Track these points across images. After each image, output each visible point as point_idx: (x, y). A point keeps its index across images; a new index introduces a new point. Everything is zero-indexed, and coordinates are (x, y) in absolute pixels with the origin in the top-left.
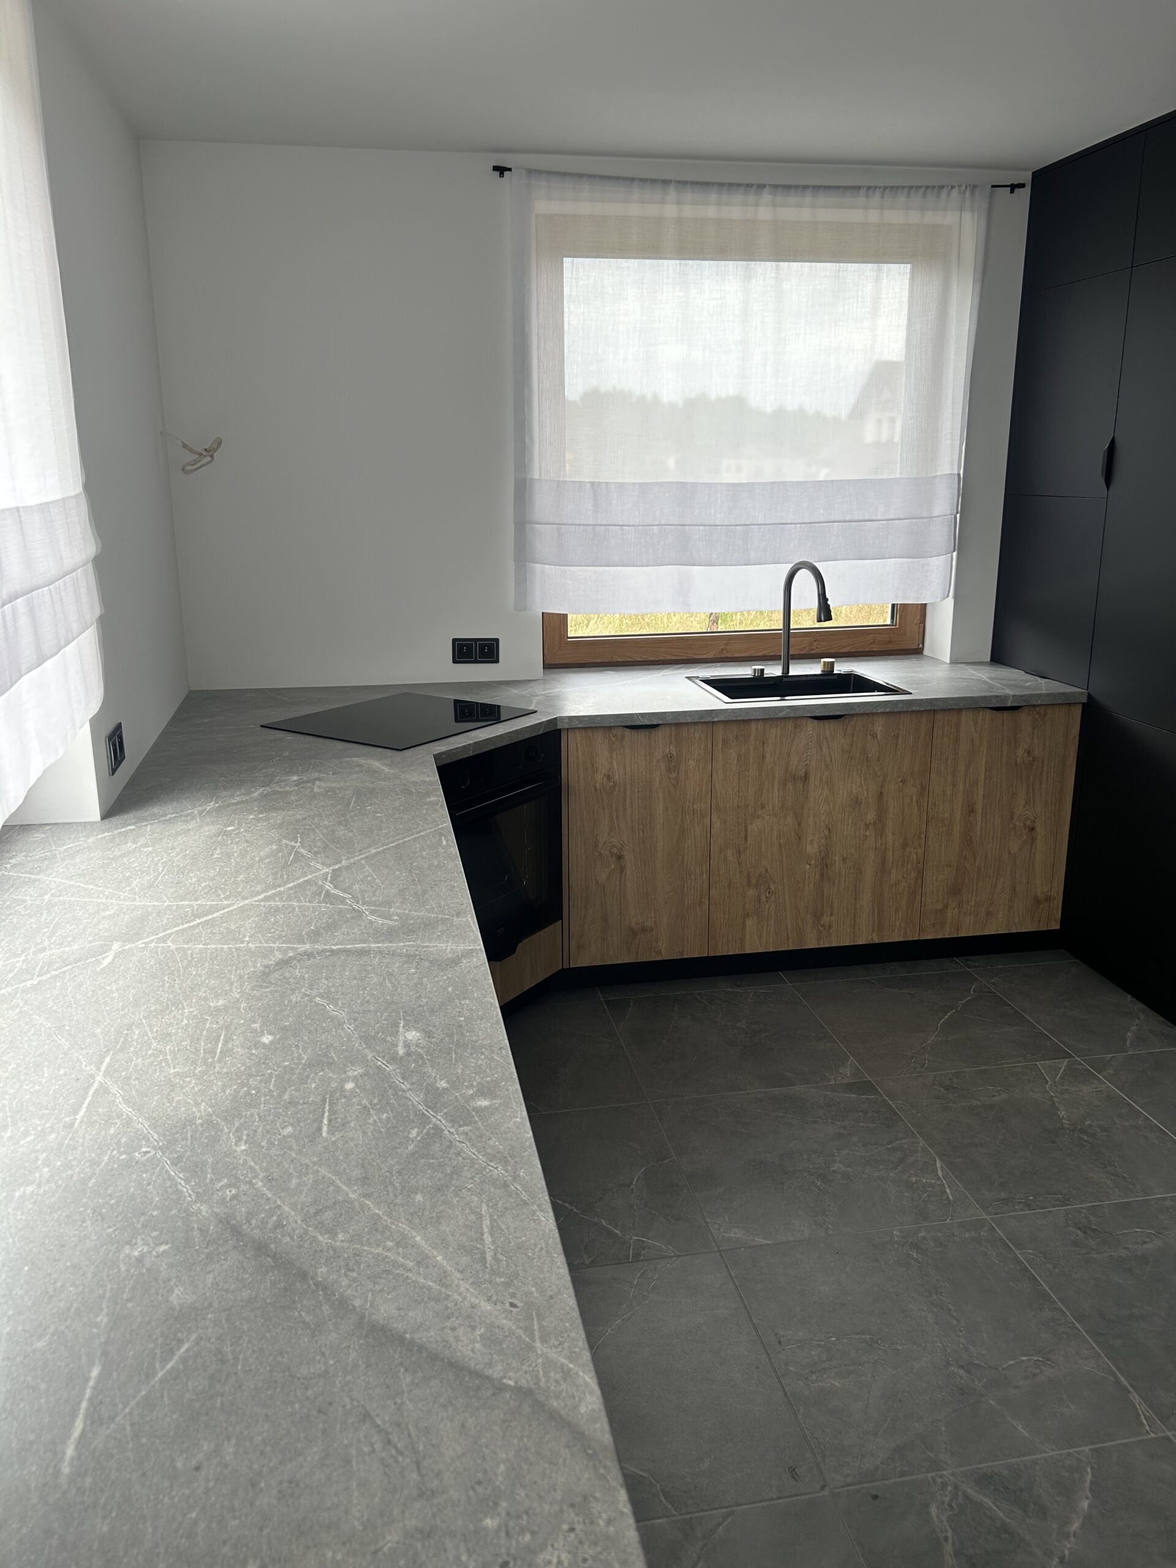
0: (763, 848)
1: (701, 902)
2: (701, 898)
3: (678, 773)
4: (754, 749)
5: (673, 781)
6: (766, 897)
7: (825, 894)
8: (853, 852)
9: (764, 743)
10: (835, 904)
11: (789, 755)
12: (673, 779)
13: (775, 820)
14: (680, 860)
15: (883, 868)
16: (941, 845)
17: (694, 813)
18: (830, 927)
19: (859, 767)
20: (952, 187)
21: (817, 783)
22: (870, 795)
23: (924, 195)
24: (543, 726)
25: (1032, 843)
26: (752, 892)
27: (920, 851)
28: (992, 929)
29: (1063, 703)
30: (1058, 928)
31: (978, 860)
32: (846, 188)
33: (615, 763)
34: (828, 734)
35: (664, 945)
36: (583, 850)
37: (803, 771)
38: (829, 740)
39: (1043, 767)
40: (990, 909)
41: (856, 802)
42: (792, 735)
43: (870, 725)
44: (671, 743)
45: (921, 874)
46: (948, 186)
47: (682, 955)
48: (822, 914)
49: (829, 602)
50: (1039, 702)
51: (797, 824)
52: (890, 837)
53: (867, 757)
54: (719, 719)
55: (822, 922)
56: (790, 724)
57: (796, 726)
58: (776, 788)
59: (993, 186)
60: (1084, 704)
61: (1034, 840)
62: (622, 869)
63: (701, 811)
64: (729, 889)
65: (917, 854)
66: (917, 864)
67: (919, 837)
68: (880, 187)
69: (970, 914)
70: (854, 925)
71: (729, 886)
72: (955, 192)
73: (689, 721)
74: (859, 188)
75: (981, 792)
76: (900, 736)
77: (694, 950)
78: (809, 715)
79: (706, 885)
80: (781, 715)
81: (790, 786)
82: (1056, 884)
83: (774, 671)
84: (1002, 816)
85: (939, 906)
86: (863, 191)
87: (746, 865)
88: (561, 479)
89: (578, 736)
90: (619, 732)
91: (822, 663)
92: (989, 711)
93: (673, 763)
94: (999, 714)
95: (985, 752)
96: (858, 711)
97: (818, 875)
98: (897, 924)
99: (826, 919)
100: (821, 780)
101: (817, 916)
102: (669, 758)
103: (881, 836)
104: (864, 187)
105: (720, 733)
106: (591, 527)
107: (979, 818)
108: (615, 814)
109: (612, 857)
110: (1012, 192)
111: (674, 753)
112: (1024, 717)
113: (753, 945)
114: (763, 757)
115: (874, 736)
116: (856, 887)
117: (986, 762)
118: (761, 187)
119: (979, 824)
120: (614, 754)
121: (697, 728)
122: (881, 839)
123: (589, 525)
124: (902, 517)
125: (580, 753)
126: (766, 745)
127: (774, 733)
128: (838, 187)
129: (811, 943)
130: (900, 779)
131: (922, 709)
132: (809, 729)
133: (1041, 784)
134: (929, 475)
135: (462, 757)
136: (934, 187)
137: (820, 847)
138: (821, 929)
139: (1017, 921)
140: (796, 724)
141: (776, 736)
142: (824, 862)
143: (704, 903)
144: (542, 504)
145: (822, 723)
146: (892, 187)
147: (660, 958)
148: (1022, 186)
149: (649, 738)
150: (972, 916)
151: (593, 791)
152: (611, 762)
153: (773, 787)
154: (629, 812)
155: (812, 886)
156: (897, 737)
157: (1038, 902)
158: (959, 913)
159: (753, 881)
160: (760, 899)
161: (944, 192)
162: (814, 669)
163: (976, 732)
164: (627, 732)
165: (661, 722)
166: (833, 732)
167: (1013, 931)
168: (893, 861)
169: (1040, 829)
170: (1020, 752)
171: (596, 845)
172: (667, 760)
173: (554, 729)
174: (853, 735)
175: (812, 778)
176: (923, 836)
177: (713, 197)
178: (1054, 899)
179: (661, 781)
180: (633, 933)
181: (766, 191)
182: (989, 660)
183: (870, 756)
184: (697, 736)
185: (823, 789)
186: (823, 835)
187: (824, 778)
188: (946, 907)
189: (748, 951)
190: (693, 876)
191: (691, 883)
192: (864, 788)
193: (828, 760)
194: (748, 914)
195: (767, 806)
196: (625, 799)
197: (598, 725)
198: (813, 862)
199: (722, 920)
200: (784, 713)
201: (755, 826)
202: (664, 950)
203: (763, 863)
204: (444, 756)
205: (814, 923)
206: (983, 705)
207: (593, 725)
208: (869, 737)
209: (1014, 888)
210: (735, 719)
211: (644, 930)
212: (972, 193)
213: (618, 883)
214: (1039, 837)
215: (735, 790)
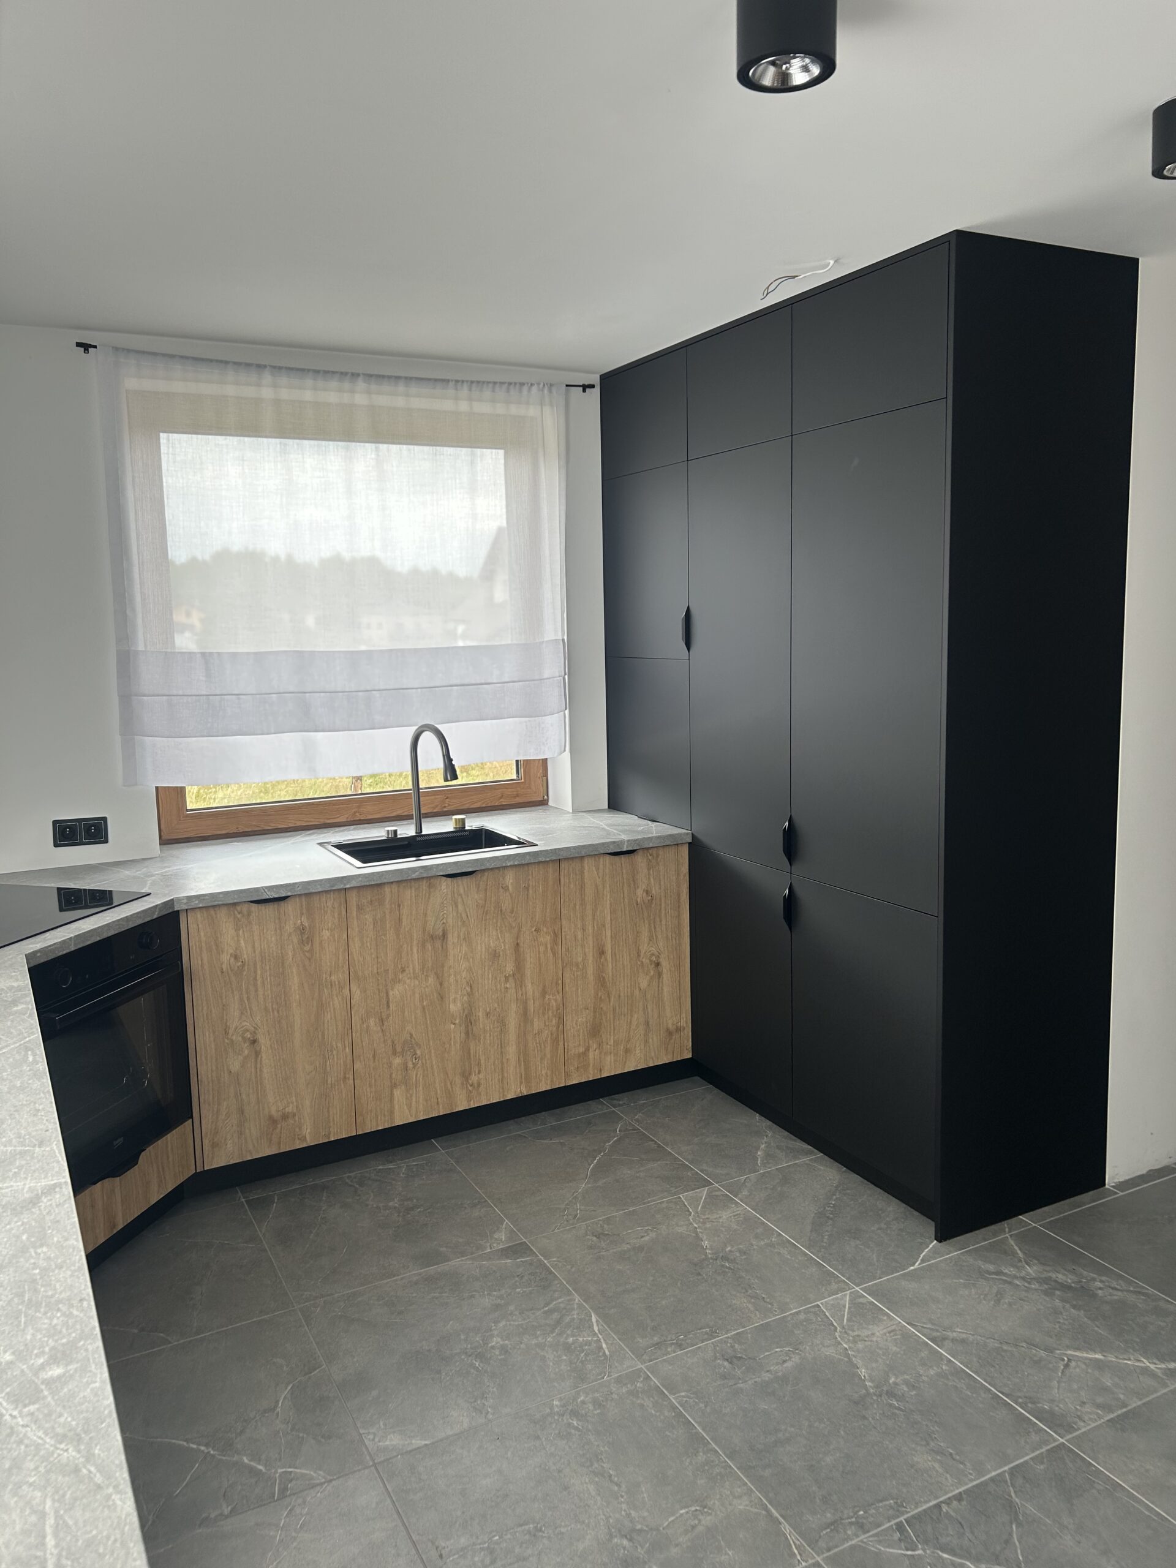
0: (406, 1013)
1: (345, 1078)
2: (345, 1073)
3: (312, 945)
4: (390, 913)
5: (307, 954)
6: (413, 1064)
7: (472, 1052)
8: (496, 1005)
9: (399, 906)
10: (482, 1062)
11: (425, 915)
12: (308, 952)
13: (417, 982)
14: (320, 1036)
15: (525, 1017)
16: (578, 989)
17: (331, 985)
18: (479, 1085)
19: (495, 921)
20: (532, 385)
21: (456, 940)
22: (507, 947)
23: (508, 391)
24: (157, 910)
25: (659, 977)
26: (397, 1061)
27: (559, 997)
28: (630, 1067)
29: (673, 843)
30: (691, 1056)
31: (612, 999)
32: (436, 380)
33: (242, 942)
34: (462, 891)
35: (308, 1131)
36: (212, 1039)
37: (441, 930)
38: (464, 896)
39: (661, 905)
40: (628, 1046)
41: (495, 955)
42: (427, 895)
43: (501, 879)
44: (302, 914)
45: (562, 1020)
46: (528, 384)
47: (329, 1138)
48: (470, 1074)
49: (453, 763)
50: (651, 845)
51: (438, 985)
52: (529, 987)
53: (501, 910)
54: (352, 885)
55: (470, 1082)
56: (424, 883)
57: (430, 886)
58: (415, 950)
59: (567, 386)
60: (689, 843)
61: (660, 974)
62: (257, 1054)
63: (339, 982)
64: (374, 1059)
65: (556, 1000)
66: (557, 1011)
67: (557, 984)
68: (467, 381)
69: (611, 1053)
70: (502, 1080)
71: (374, 1057)
72: (534, 389)
73: (320, 890)
74: (448, 381)
75: (609, 934)
76: (531, 887)
77: (340, 1131)
78: (442, 874)
79: (350, 1058)
80: (414, 876)
81: (429, 946)
82: (684, 1015)
83: (407, 830)
84: (630, 955)
85: (581, 1050)
86: (451, 384)
87: (390, 1033)
88: (169, 650)
89: (199, 916)
90: (245, 908)
91: (454, 820)
92: (608, 857)
93: (306, 936)
94: (617, 858)
95: (608, 894)
96: (488, 866)
97: (463, 1035)
98: (544, 1072)
99: (474, 1078)
100: (459, 936)
101: (466, 1076)
102: (302, 930)
103: (521, 986)
104: (452, 381)
105: (353, 897)
106: (205, 697)
107: (609, 959)
108: (245, 996)
109: (245, 1042)
110: (584, 391)
111: (307, 925)
112: (640, 860)
113: (403, 1116)
114: (400, 920)
115: (506, 889)
116: (501, 1041)
117: (610, 904)
118: (355, 376)
119: (610, 965)
120: (241, 932)
121: (328, 896)
122: (521, 990)
123: (203, 695)
124: (516, 679)
125: (202, 934)
126: (401, 907)
127: (409, 894)
128: (430, 380)
129: (462, 1105)
130: (534, 929)
131: (548, 859)
132: (443, 887)
133: (661, 921)
134: (537, 641)
135: (61, 954)
136: (515, 384)
137: (463, 1005)
138: (470, 1088)
139: (653, 1054)
140: (430, 884)
141: (411, 897)
142: (468, 1020)
143: (349, 1078)
144: (148, 676)
145: (455, 880)
146: (478, 382)
147: (304, 1145)
148: (592, 386)
149: (279, 913)
150: (612, 1055)
151: (219, 973)
152: (238, 941)
153: (412, 949)
154: (261, 992)
155: (458, 1045)
156: (527, 888)
157: (670, 1033)
158: (600, 1053)
159: (399, 1049)
160: (407, 1067)
161: (525, 389)
162: (445, 826)
163: (599, 878)
164: (254, 907)
165: (289, 894)
166: (466, 889)
167: (651, 1065)
168: (534, 1011)
169: (665, 964)
170: (640, 892)
171: (226, 1033)
172: (299, 932)
173: (171, 911)
174: (486, 890)
175: (450, 936)
176: (560, 982)
177: (309, 382)
178: (684, 1028)
179: (294, 956)
180: (273, 1121)
181: (360, 379)
182: (607, 807)
183: (504, 909)
184: (329, 904)
185: (461, 945)
186: (465, 992)
187: (462, 935)
188: (587, 1049)
189: (398, 1122)
190: (335, 1052)
191: (333, 1059)
192: (501, 941)
193: (464, 916)
194: (395, 1084)
195: (407, 970)
196: (255, 979)
197: (220, 903)
198: (457, 1022)
199: (369, 1094)
200: (417, 874)
201: (396, 992)
202: (309, 1136)
203: (407, 1028)
204: (39, 954)
205: (463, 1084)
206: (602, 852)
207: (216, 903)
208: (501, 889)
209: (647, 1023)
210: (368, 884)
211: (285, 1117)
212: (550, 391)
213: (253, 1070)
214: (664, 970)
215: (373, 956)
